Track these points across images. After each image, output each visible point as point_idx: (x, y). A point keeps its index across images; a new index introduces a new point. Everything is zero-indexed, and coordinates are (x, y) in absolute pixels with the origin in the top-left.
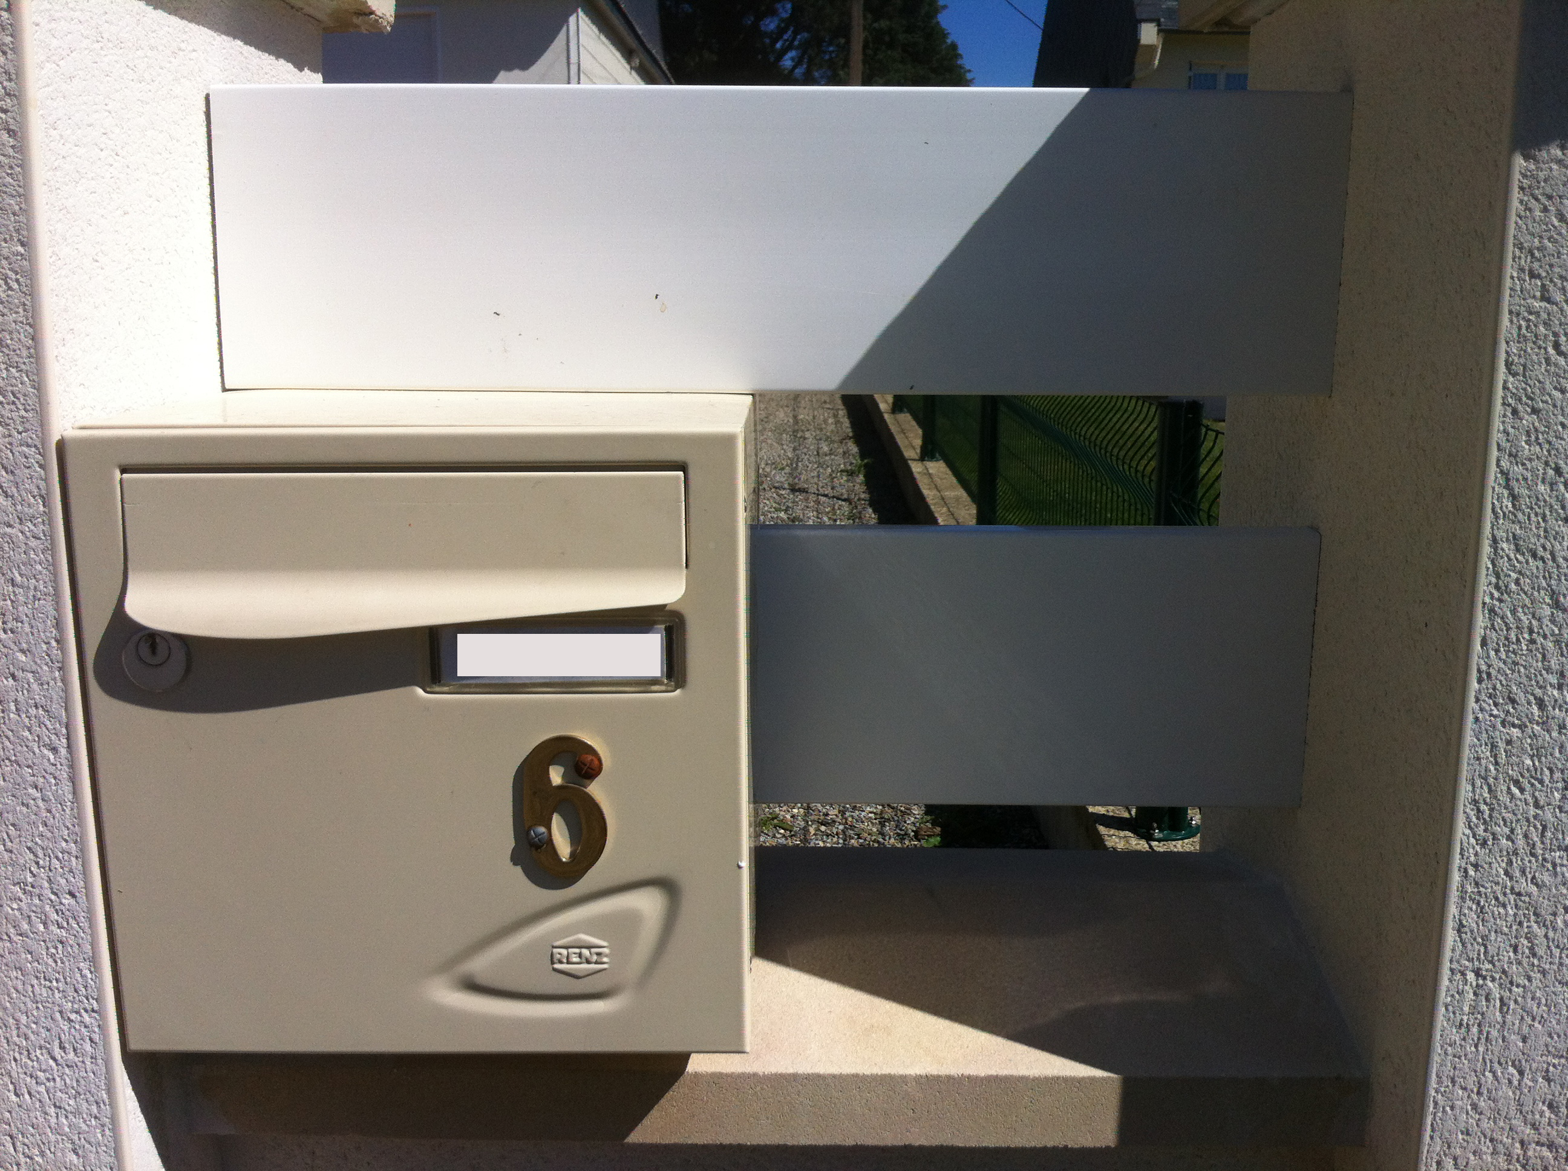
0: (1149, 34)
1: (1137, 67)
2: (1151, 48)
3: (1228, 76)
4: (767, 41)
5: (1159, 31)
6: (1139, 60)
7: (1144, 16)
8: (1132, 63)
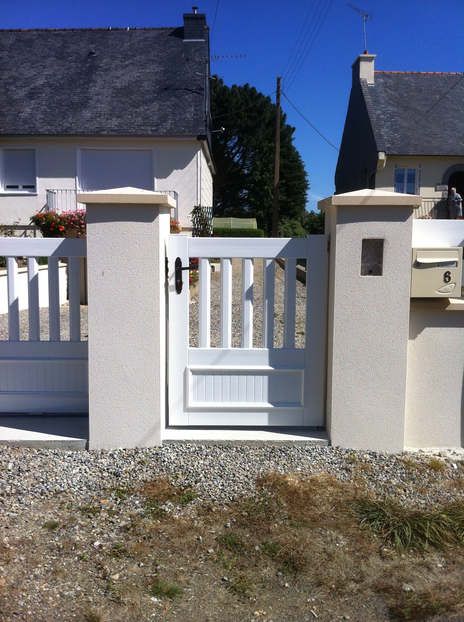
0: (382, 156)
1: (378, 166)
2: (383, 161)
3: (408, 170)
4: (229, 150)
5: (385, 155)
6: (378, 165)
7: (380, 150)
8: (376, 166)
